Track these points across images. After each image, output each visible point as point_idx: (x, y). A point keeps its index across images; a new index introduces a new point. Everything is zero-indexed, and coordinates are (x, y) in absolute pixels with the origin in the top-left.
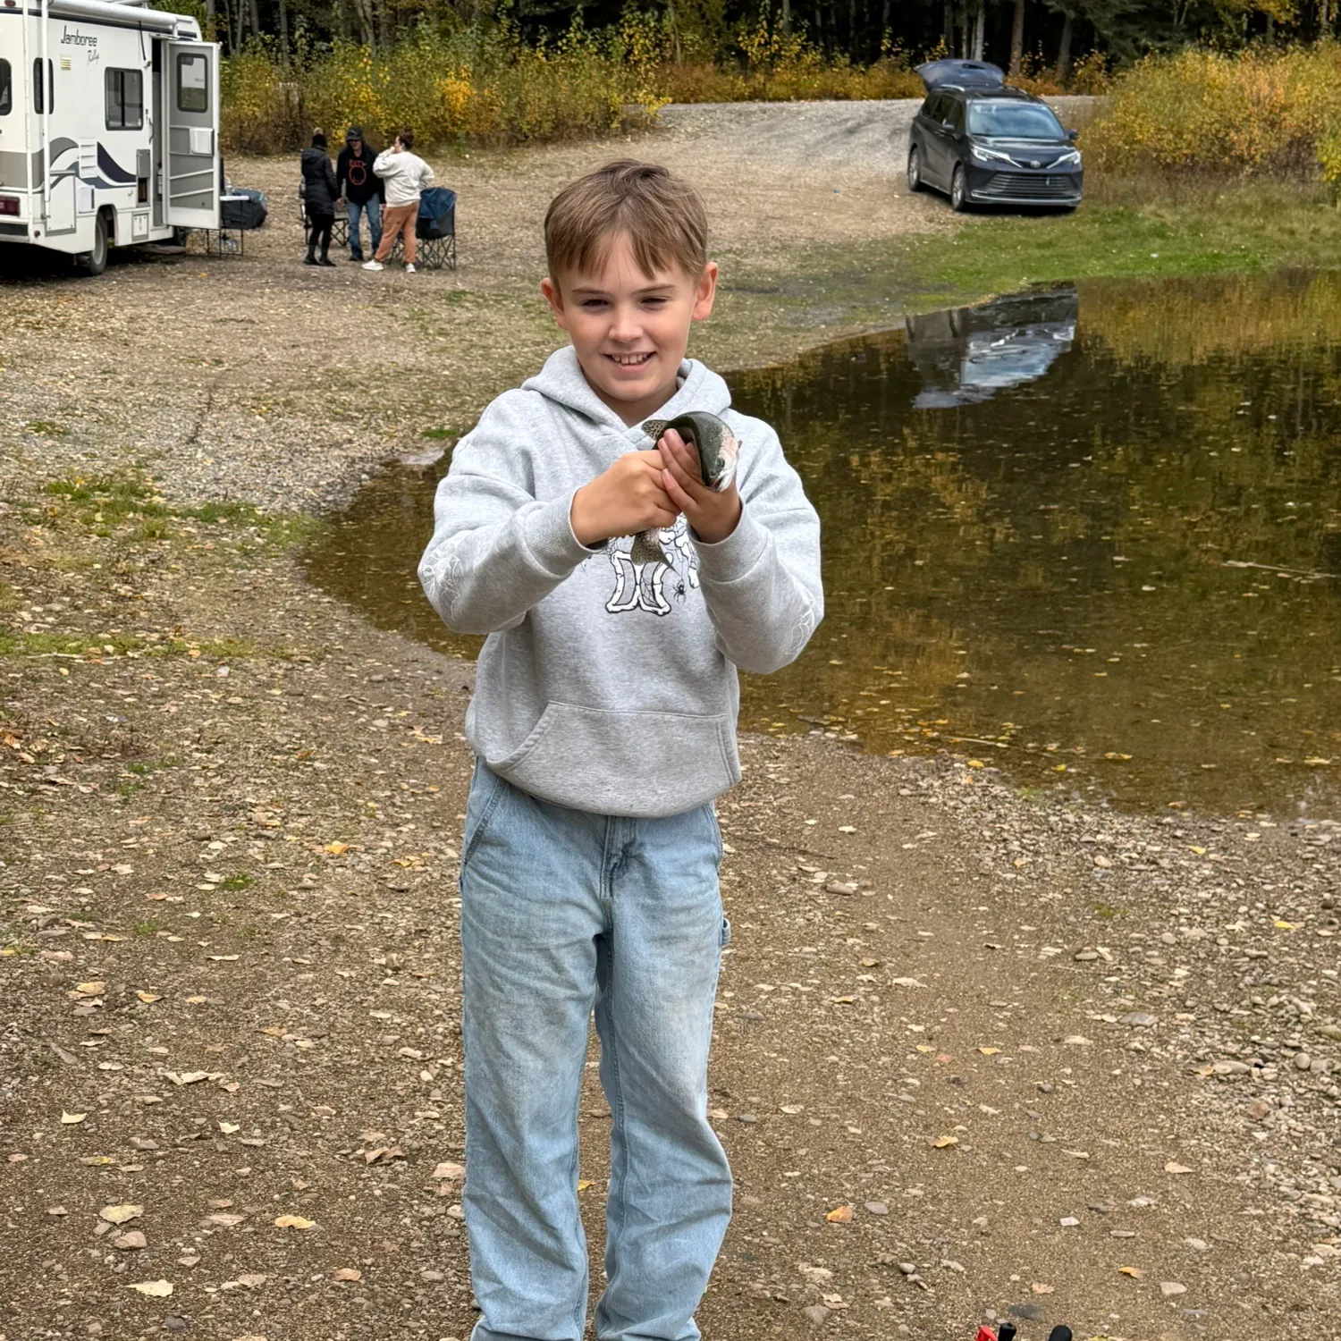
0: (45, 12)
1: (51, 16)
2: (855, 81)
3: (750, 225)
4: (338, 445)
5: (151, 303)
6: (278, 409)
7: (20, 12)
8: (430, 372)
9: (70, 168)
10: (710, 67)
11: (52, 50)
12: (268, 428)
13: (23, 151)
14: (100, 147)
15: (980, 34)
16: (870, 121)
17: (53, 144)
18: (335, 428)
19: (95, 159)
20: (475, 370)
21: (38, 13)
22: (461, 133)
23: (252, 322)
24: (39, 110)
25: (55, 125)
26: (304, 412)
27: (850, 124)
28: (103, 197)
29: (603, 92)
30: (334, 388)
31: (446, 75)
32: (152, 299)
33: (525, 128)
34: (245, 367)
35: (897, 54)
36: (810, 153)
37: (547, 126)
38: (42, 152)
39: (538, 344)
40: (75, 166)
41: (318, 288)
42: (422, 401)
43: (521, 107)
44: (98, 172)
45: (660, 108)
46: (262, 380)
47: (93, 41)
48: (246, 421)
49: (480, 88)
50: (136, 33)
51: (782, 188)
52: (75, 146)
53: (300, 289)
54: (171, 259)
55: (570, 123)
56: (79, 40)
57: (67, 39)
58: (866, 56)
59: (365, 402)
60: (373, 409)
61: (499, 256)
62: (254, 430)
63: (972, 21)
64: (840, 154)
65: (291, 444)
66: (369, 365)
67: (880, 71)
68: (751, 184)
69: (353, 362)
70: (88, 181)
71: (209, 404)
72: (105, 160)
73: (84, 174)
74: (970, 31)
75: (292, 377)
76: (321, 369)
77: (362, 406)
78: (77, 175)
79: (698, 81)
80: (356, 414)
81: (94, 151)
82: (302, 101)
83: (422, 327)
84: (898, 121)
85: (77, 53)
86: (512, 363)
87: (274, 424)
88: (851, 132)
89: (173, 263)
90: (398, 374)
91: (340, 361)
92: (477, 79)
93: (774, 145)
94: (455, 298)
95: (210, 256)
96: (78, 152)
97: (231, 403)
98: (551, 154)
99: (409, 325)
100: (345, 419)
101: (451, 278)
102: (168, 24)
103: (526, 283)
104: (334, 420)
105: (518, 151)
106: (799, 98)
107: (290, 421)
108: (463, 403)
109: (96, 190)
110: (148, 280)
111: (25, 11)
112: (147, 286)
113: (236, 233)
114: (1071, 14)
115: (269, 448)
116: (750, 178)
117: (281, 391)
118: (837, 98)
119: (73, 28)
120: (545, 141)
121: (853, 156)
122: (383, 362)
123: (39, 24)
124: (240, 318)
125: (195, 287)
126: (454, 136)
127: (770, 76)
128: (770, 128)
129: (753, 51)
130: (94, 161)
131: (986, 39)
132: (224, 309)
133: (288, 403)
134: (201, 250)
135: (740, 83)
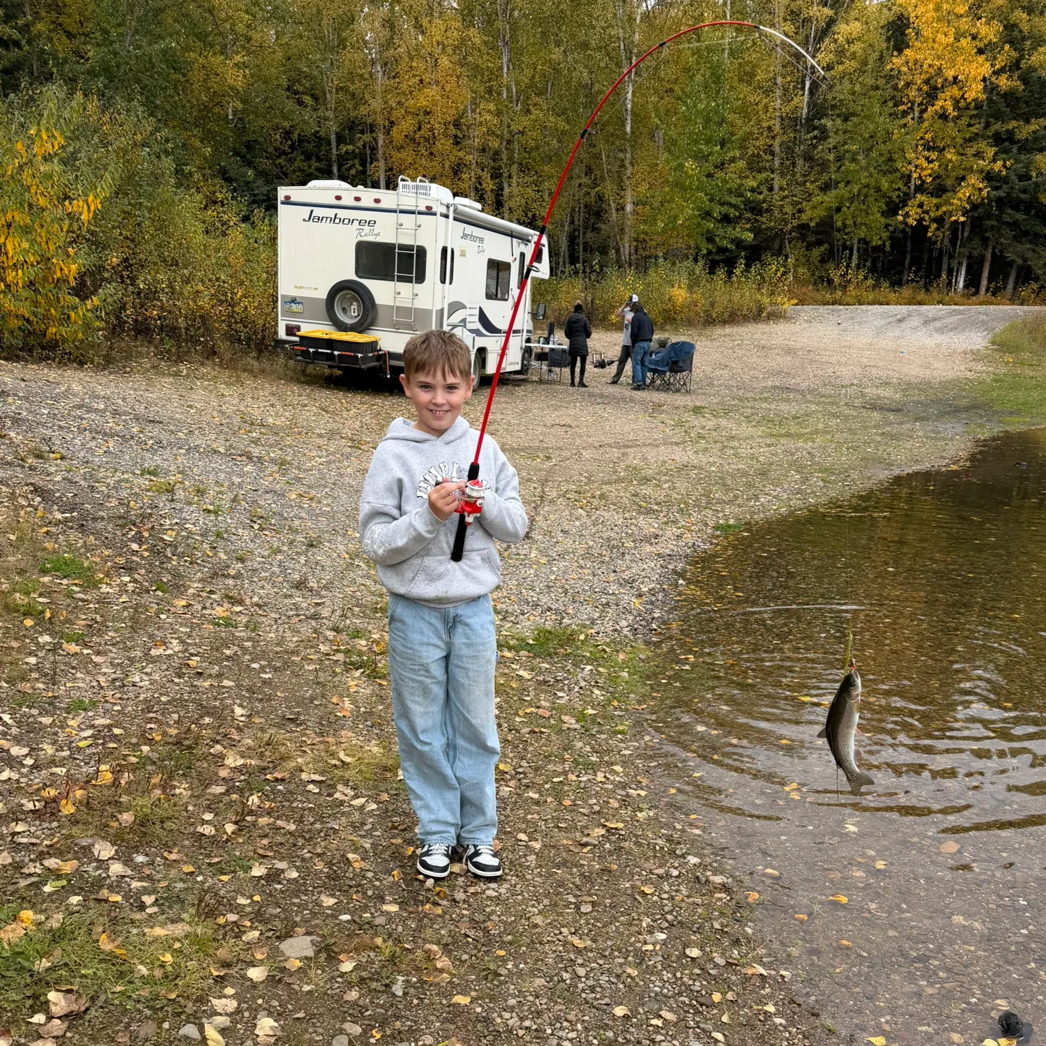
0: (451, 215)
1: (455, 219)
2: (892, 296)
3: (858, 370)
4: (647, 540)
5: (505, 411)
6: (596, 502)
7: (435, 214)
8: (701, 468)
9: (460, 322)
10: (811, 287)
11: (454, 243)
12: (589, 522)
13: (429, 307)
14: (481, 310)
15: (963, 272)
16: (910, 316)
17: (450, 305)
18: (642, 521)
19: (477, 317)
20: (734, 467)
21: (447, 216)
22: (678, 318)
23: (571, 427)
24: (443, 281)
25: (452, 293)
26: (615, 505)
27: (898, 317)
28: (480, 342)
29: (759, 297)
30: (635, 482)
31: (673, 286)
32: (505, 409)
33: (714, 315)
34: (567, 462)
35: (917, 282)
36: (879, 332)
37: (726, 315)
38: (442, 310)
39: (769, 446)
40: (464, 321)
41: (609, 403)
42: (704, 495)
43: (712, 305)
44: (478, 326)
45: (788, 306)
46: (581, 474)
47: (482, 240)
48: (571, 515)
49: (691, 293)
50: (509, 238)
51: (869, 350)
52: (465, 307)
53: (598, 404)
54: (518, 383)
55: (739, 313)
56: (473, 238)
57: (465, 236)
58: (897, 283)
59: (660, 495)
60: (668, 503)
61: (711, 384)
62: (577, 523)
63: (960, 264)
64: (897, 333)
65: (609, 539)
66: (656, 462)
67: (906, 292)
68: (850, 347)
69: (644, 459)
70: (471, 331)
71: (542, 497)
72: (483, 318)
73: (469, 326)
74: (958, 270)
75: (603, 472)
76: (623, 465)
77: (659, 500)
78: (465, 326)
79: (804, 294)
80: (656, 507)
81: (477, 312)
82: (593, 300)
83: (686, 432)
84: (927, 316)
85: (470, 246)
86: (758, 461)
87: (593, 518)
88: (900, 321)
89: (519, 386)
90: (679, 470)
91: (634, 458)
92: (690, 288)
93: (857, 327)
94: (697, 410)
95: (541, 382)
96: (468, 311)
97: (559, 496)
98: (728, 330)
99: (677, 431)
100: (649, 512)
101: (688, 398)
102: (529, 235)
103: (736, 402)
104: (640, 513)
105: (709, 328)
106: (860, 304)
107: (605, 514)
108: (736, 497)
109: (477, 338)
110: (505, 396)
111: (438, 214)
112: (502, 400)
113: (557, 370)
114: (1020, 261)
115: (591, 543)
116: (848, 344)
117: (596, 484)
118: (881, 304)
119: (470, 229)
120: (724, 322)
121: (905, 334)
122: (665, 459)
123: (447, 223)
124: (563, 423)
125: (533, 401)
126: (675, 319)
127: (844, 292)
128: (852, 318)
129: (836, 280)
130: (476, 318)
131: (967, 273)
132: (551, 417)
133: (602, 496)
134: (535, 378)
135: (828, 296)
